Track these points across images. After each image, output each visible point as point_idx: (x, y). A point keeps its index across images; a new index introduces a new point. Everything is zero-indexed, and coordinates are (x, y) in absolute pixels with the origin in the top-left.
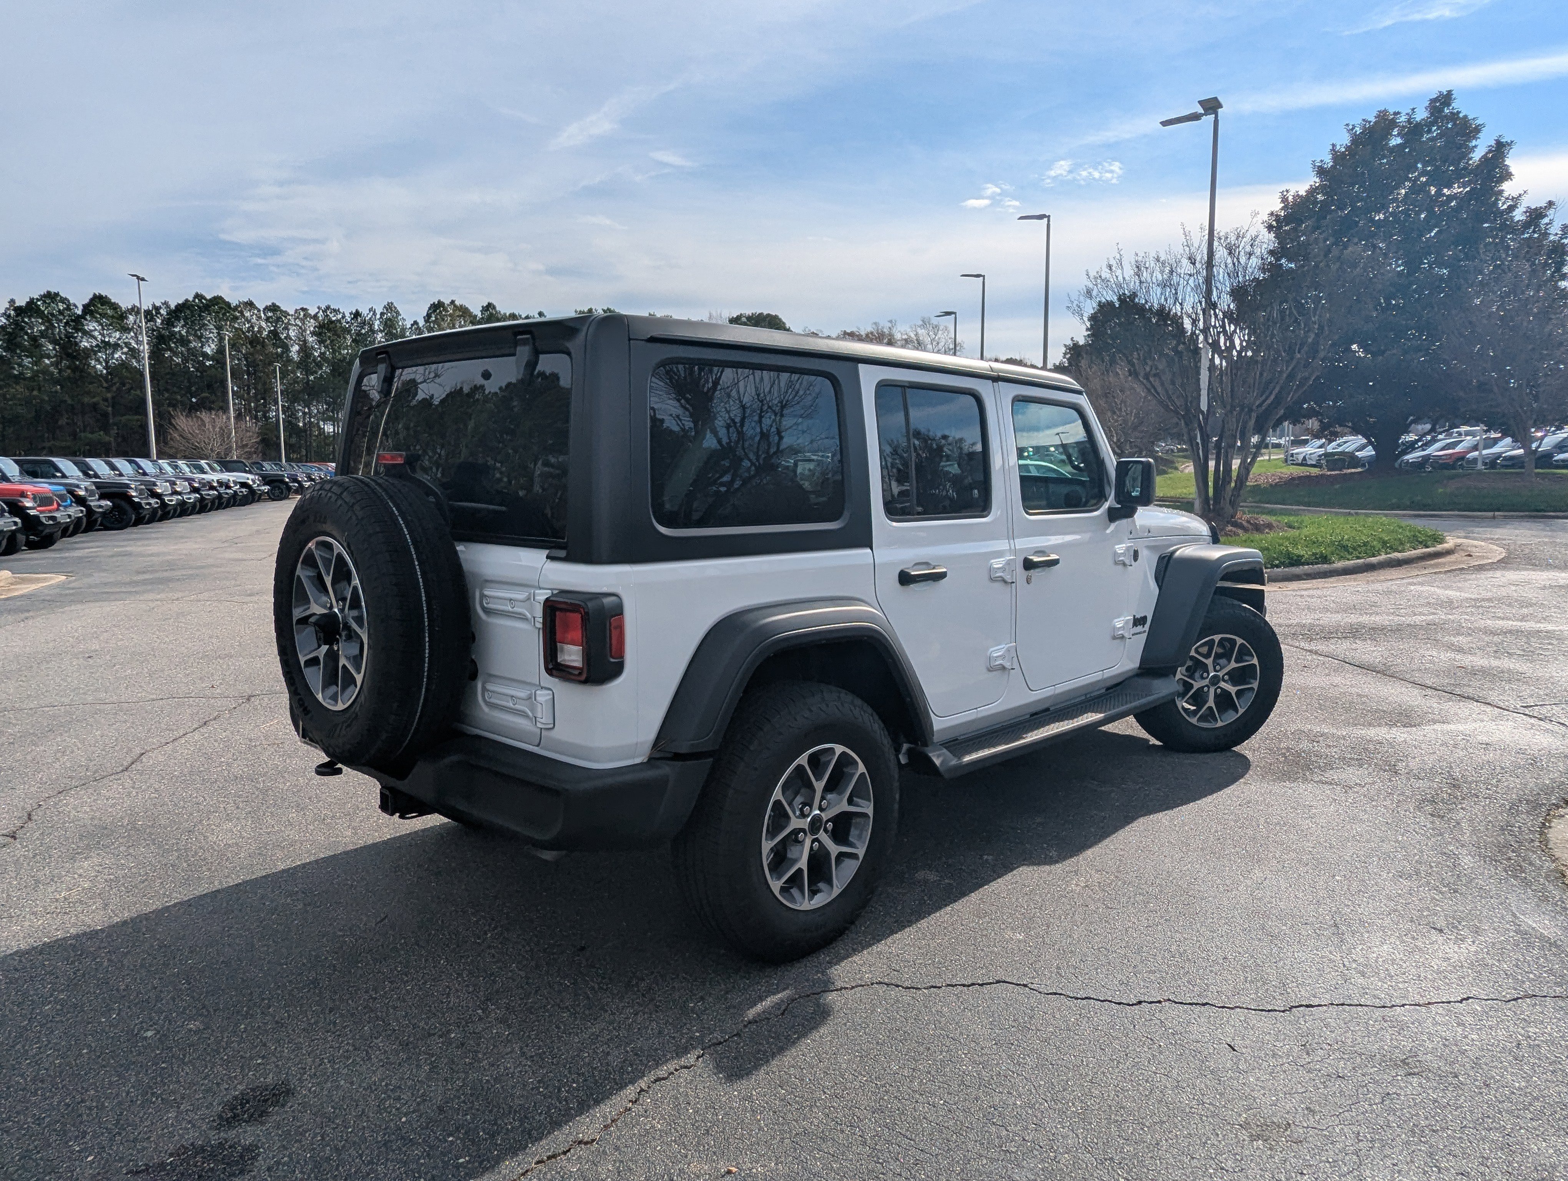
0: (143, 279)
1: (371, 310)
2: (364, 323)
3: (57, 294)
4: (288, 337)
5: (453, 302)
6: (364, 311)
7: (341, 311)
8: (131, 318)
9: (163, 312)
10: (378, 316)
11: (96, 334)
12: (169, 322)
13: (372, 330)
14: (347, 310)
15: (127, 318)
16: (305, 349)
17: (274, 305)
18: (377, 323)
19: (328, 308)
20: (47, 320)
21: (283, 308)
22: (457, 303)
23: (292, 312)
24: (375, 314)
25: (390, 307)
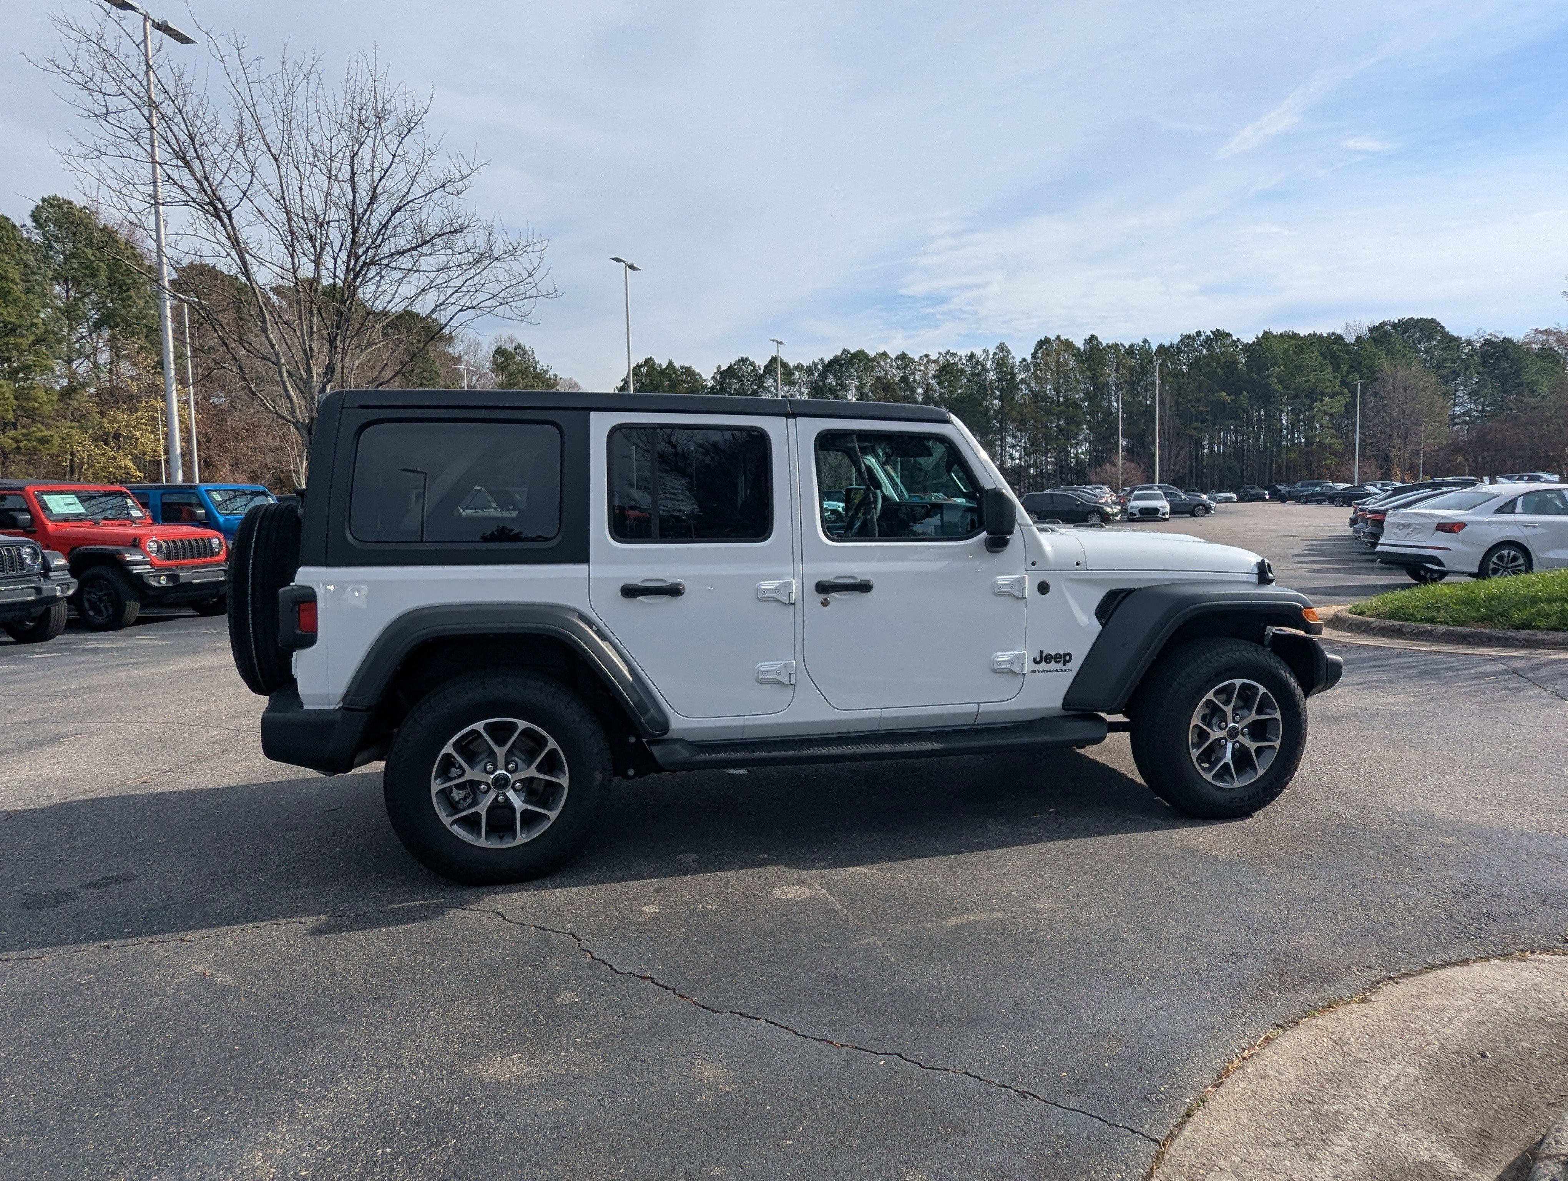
0: (781, 343)
1: (984, 351)
2: (978, 363)
3: (747, 359)
4: (915, 380)
5: (1058, 337)
6: (979, 353)
7: (959, 354)
8: (797, 374)
9: (820, 367)
10: (991, 356)
11: (772, 389)
12: (823, 376)
13: (986, 371)
14: (964, 352)
15: (794, 374)
16: (928, 389)
17: (903, 353)
18: (990, 362)
19: (948, 353)
20: (740, 379)
21: (911, 356)
22: (1062, 338)
23: (917, 359)
24: (988, 355)
25: (1002, 348)
